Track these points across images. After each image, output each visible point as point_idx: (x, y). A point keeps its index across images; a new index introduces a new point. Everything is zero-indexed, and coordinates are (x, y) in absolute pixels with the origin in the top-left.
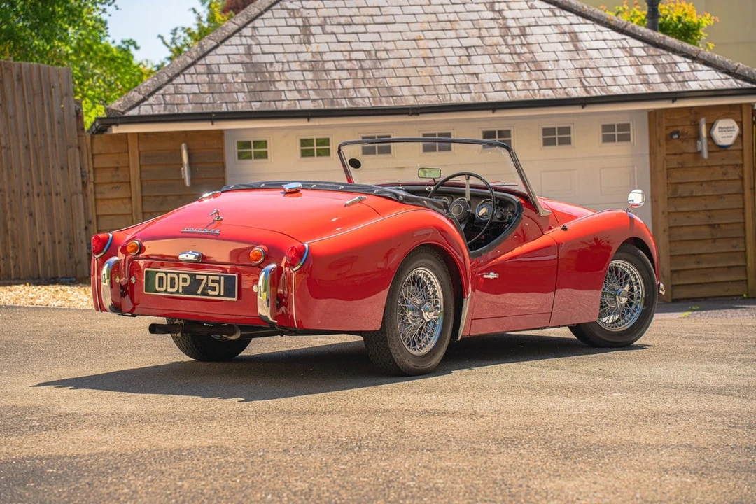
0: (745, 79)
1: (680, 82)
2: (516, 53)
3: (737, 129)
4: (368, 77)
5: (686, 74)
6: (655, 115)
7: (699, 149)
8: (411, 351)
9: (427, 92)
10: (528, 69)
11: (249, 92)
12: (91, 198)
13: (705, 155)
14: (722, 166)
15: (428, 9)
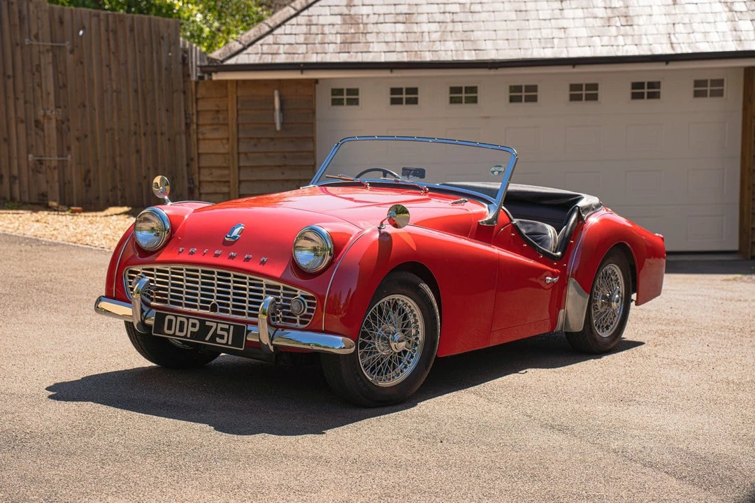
4: (456, 30)
6: (749, 73)
9: (511, 46)
10: (618, 24)
12: (194, 137)
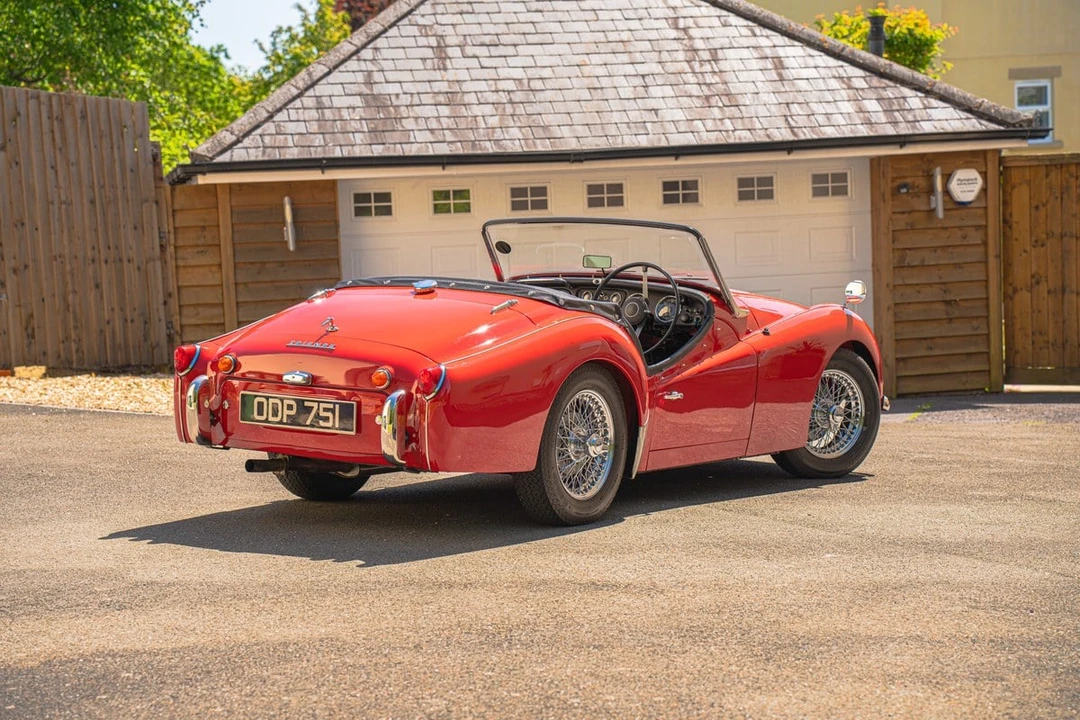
0: (991, 119)
1: (909, 122)
2: (705, 84)
3: (980, 181)
4: (518, 113)
5: (917, 112)
6: (879, 164)
7: (933, 206)
8: (572, 494)
9: (593, 133)
10: (720, 104)
11: (369, 132)
12: (171, 264)
13: (940, 214)
14: (960, 228)
15: (595, 26)
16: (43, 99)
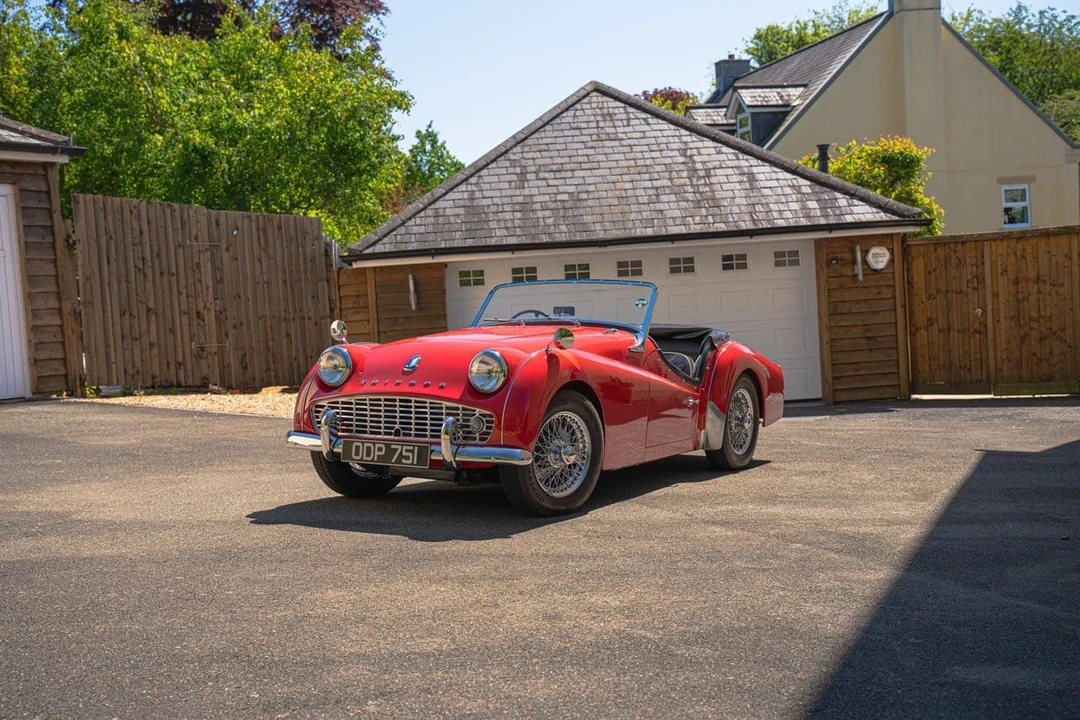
0: (894, 213)
1: (837, 215)
3: (888, 255)
4: (567, 215)
5: (843, 209)
6: (819, 244)
7: (856, 272)
9: (616, 227)
10: (707, 206)
11: (466, 231)
13: (861, 278)
14: (876, 287)
15: (629, 156)
16: (253, 218)
